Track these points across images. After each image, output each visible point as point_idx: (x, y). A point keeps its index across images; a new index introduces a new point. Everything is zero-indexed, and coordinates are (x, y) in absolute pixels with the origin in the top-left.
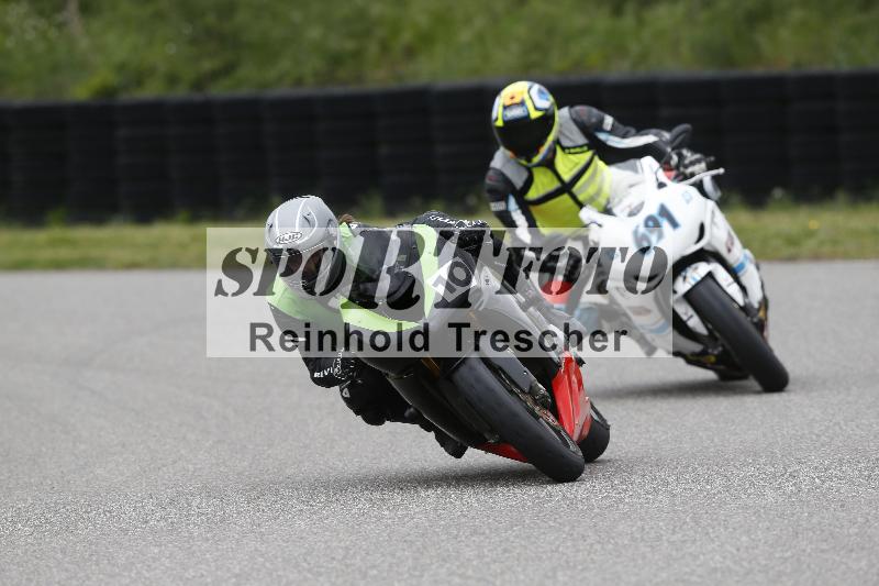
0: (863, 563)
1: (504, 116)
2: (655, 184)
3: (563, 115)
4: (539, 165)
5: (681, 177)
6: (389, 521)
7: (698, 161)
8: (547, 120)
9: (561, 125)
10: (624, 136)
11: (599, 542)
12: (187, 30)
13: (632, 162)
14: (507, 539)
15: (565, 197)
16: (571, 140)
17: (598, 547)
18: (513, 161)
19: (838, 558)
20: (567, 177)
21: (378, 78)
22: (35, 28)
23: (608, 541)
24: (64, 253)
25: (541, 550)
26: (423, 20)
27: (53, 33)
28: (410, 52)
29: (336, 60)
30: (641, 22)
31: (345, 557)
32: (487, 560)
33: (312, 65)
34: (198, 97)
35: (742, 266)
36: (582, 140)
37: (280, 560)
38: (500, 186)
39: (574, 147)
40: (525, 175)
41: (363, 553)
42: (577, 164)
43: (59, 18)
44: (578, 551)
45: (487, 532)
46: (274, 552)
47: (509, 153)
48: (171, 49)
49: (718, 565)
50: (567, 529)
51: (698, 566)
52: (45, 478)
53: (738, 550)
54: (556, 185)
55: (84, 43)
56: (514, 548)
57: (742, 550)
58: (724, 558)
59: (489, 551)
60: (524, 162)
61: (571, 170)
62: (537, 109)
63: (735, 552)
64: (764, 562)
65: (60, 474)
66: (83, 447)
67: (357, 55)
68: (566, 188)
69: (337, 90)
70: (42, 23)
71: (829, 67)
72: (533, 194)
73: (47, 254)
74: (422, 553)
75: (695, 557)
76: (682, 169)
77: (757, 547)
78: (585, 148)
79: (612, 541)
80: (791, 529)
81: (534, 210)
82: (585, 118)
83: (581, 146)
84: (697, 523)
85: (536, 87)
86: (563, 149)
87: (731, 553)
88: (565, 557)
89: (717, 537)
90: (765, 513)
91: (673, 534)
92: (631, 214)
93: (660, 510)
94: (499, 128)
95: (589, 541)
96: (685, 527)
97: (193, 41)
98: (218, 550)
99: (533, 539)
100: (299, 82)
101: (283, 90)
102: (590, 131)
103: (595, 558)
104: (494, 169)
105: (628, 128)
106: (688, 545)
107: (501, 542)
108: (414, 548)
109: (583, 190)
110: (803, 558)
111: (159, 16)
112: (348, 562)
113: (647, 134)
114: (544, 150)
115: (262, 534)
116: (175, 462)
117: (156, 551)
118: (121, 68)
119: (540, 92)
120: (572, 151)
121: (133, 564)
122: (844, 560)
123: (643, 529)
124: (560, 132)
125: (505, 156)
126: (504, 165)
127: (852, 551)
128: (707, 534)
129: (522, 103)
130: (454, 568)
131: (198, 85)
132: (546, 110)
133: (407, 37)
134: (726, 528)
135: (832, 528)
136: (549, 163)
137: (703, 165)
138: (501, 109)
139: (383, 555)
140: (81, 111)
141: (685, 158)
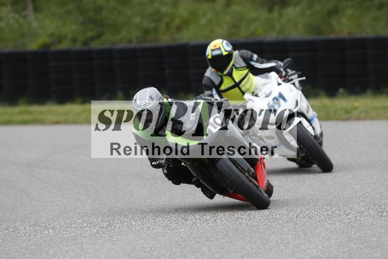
0: (379, 254)
1: (211, 54)
2: (277, 84)
3: (236, 53)
4: (226, 75)
5: (287, 81)
6: (170, 235)
7: (294, 74)
8: (230, 56)
9: (235, 58)
10: (262, 63)
11: (262, 244)
12: (81, 19)
13: (266, 74)
14: (222, 243)
15: (236, 89)
16: (239, 65)
17: (262, 247)
18: (215, 73)
19: (367, 252)
20: (237, 80)
21: (165, 39)
22: (13, 18)
23: (266, 244)
24: (26, 117)
25: (237, 248)
26: (185, 14)
27: (21, 20)
28: (179, 28)
29: (146, 32)
30: (281, 15)
31: (150, 251)
32: (213, 252)
33: (136, 34)
34: (85, 48)
35: (313, 119)
36: (244, 64)
37: (122, 252)
38: (209, 84)
39: (241, 68)
40: (220, 79)
41: (158, 249)
42: (241, 75)
43: (24, 13)
44: (253, 248)
45: (213, 240)
46: (119, 249)
47: (213, 70)
48: (74, 27)
49: (315, 255)
50: (248, 239)
51: (306, 255)
52: (18, 216)
53: (324, 248)
54: (233, 83)
55: (35, 24)
56: (225, 247)
57: (326, 248)
58: (318, 251)
59: (214, 248)
60: (220, 74)
61: (239, 77)
62: (226, 51)
63: (322, 248)
64: (335, 253)
65: (24, 215)
66: (35, 203)
67: (156, 30)
68: (237, 85)
69: (147, 45)
70: (17, 16)
71: (364, 35)
72: (223, 88)
73: (19, 118)
74: (184, 249)
75: (305, 251)
76: (287, 77)
77: (332, 247)
78: (245, 68)
79: (268, 244)
80: (347, 239)
81: (223, 94)
82: (245, 55)
83: (244, 67)
84: (305, 236)
85: (225, 42)
86: (236, 68)
87: (320, 249)
88: (247, 251)
89: (314, 242)
90: (335, 232)
91: (295, 241)
92: (267, 96)
93: (289, 230)
94: (209, 59)
95: (258, 244)
96: (300, 238)
97: (84, 24)
98: (94, 248)
99: (233, 243)
100: (130, 41)
101: (123, 45)
102: (247, 61)
103: (261, 251)
104: (206, 77)
105: (263, 60)
106: (302, 245)
107: (219, 244)
108: (181, 248)
109: (244, 86)
110: (352, 251)
111: (68, 12)
112: (151, 253)
113: (271, 62)
114: (228, 68)
115: (114, 241)
116: (75, 209)
117: (67, 249)
118: (52, 35)
119: (227, 44)
120: (240, 69)
121: (57, 254)
122: (371, 252)
123: (282, 238)
124: (235, 61)
125: (211, 71)
126: (210, 75)
127: (374, 248)
128: (310, 241)
129: (219, 49)
130: (198, 256)
131: (85, 43)
132: (229, 51)
133: (177, 21)
134: (318, 238)
135: (365, 238)
136: (230, 75)
137: (296, 76)
138: (210, 51)
139: (167, 250)
140: (34, 54)
141: (289, 72)
